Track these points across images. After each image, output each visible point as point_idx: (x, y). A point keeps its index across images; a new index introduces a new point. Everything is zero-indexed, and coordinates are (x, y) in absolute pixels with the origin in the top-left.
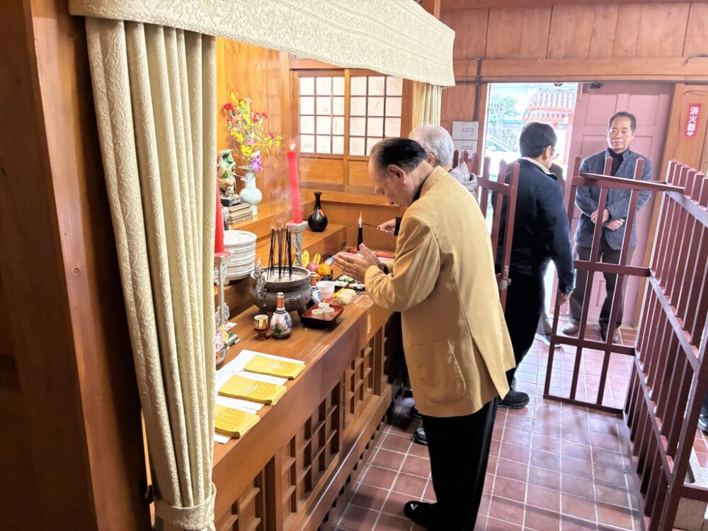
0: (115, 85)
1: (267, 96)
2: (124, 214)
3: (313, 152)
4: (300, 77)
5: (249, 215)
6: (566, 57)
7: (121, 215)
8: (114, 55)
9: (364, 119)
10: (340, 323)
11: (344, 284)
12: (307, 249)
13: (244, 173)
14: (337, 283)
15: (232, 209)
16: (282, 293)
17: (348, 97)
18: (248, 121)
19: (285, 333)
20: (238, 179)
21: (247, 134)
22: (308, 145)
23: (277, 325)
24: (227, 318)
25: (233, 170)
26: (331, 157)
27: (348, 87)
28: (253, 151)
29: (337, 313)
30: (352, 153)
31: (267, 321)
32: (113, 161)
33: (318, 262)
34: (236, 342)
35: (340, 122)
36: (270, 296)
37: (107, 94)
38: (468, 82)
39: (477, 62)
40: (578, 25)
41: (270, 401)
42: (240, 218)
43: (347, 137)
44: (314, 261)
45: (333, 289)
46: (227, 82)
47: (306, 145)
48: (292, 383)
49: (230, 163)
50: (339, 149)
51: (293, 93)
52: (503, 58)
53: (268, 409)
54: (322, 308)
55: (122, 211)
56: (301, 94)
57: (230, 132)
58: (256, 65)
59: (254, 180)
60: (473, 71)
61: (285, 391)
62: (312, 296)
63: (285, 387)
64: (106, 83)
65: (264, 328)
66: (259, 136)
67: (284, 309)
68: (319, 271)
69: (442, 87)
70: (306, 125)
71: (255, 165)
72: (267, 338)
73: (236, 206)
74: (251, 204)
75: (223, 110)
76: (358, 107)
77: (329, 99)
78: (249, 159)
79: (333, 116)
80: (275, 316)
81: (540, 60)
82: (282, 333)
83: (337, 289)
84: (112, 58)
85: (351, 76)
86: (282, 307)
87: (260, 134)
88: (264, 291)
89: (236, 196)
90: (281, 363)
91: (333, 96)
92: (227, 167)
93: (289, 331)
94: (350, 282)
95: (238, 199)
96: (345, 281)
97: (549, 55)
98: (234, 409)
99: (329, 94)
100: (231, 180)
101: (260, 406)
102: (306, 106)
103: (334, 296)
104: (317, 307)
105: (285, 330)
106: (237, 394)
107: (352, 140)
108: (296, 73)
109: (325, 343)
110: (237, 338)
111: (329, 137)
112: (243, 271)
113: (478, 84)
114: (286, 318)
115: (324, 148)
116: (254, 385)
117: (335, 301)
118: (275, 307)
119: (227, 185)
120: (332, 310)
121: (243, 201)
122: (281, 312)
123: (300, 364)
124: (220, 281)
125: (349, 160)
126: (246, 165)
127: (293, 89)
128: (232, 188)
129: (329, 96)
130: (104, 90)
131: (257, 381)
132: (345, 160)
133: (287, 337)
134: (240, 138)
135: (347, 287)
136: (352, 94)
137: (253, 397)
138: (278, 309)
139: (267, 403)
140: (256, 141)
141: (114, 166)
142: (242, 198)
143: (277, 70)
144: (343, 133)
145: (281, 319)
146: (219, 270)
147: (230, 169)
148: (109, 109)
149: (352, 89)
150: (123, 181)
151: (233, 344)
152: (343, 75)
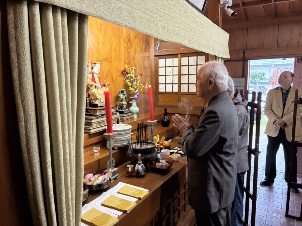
0: (19, 33)
1: (144, 67)
2: (23, 101)
3: (165, 91)
4: (159, 59)
5: (133, 118)
6: (287, 46)
7: (20, 102)
8: (20, 17)
9: (187, 76)
10: (171, 171)
11: (176, 151)
12: (159, 134)
13: (131, 100)
14: (172, 151)
15: (124, 115)
16: (140, 154)
17: (180, 66)
18: (133, 77)
19: (142, 174)
20: (128, 102)
21: (133, 82)
22: (162, 88)
23: (138, 170)
24: (114, 166)
25: (126, 98)
26: (173, 93)
27: (180, 62)
28: (135, 90)
29: (169, 166)
30: (182, 91)
31: (133, 168)
32: (17, 73)
33: (164, 141)
34: (117, 178)
35: (177, 78)
36: (135, 155)
37: (15, 37)
38: (239, 60)
39: (242, 51)
40: (292, 32)
41: (126, 211)
42: (128, 119)
43: (180, 84)
44: (162, 140)
45: (169, 154)
46: (125, 60)
47: (162, 89)
48: (141, 201)
49: (125, 95)
50: (176, 90)
51: (156, 66)
52: (255, 49)
53: (125, 215)
54: (162, 163)
55: (21, 100)
56: (160, 66)
57: (125, 82)
58: (139, 54)
59: (135, 103)
60: (241, 55)
61: (136, 205)
62: (156, 156)
63: (136, 203)
64: (15, 32)
65: (132, 171)
66: (138, 83)
67: (141, 162)
68: (163, 144)
69: (224, 58)
70: (161, 80)
71: (136, 96)
72: (133, 177)
73: (127, 114)
74: (134, 113)
75: (122, 72)
76: (185, 70)
77: (172, 68)
78: (133, 94)
79: (173, 75)
80: (137, 166)
81: (274, 49)
82: (140, 175)
83: (171, 153)
84: (18, 19)
85: (181, 57)
86: (140, 161)
87: (138, 82)
88: (133, 153)
89: (127, 109)
90: (136, 190)
91: (174, 66)
92: (123, 97)
93: (143, 173)
94: (178, 151)
95: (128, 111)
96: (176, 150)
97: (278, 46)
98: (106, 214)
99: (172, 65)
100: (124, 102)
101: (120, 213)
102: (161, 71)
103: (169, 157)
104: (159, 162)
105: (142, 173)
106: (110, 205)
107: (182, 85)
108: (157, 57)
109: (161, 181)
110: (118, 176)
111: (172, 85)
112: (124, 143)
113: (244, 61)
114: (142, 167)
115: (169, 89)
116: (120, 201)
117: (170, 160)
118: (138, 161)
119: (123, 105)
120: (167, 164)
121: (130, 112)
122: (140, 164)
123: (146, 191)
124: (110, 147)
125: (180, 94)
126: (132, 97)
127: (156, 64)
128: (125, 106)
129: (172, 67)
130: (14, 36)
131: (122, 199)
132: (179, 95)
133: (143, 176)
134: (129, 84)
135: (177, 153)
136: (182, 65)
137: (118, 208)
138: (138, 162)
139: (125, 212)
140: (136, 85)
141: (18, 75)
142: (129, 111)
143: (149, 57)
144: (178, 82)
145: (140, 167)
146: (110, 141)
147: (124, 98)
148: (16, 45)
149: (182, 63)
150: (22, 83)
151: (116, 179)
152: (178, 57)
